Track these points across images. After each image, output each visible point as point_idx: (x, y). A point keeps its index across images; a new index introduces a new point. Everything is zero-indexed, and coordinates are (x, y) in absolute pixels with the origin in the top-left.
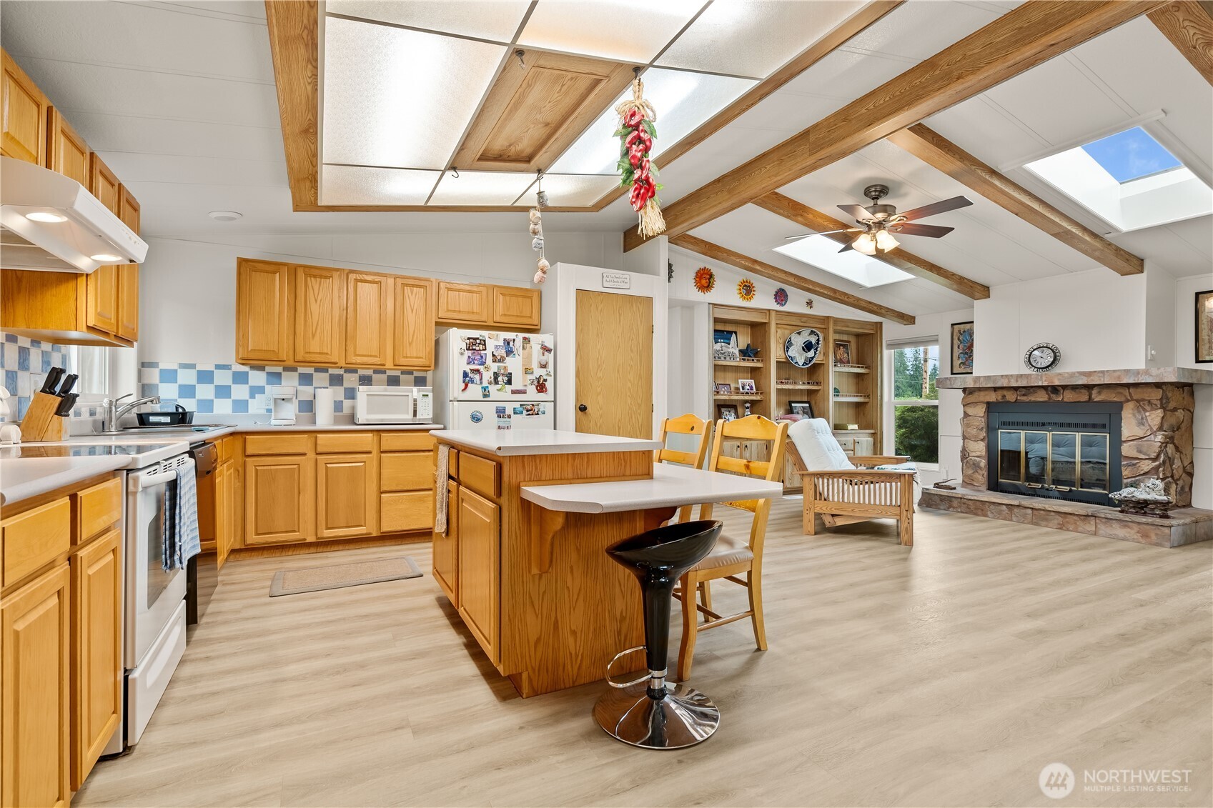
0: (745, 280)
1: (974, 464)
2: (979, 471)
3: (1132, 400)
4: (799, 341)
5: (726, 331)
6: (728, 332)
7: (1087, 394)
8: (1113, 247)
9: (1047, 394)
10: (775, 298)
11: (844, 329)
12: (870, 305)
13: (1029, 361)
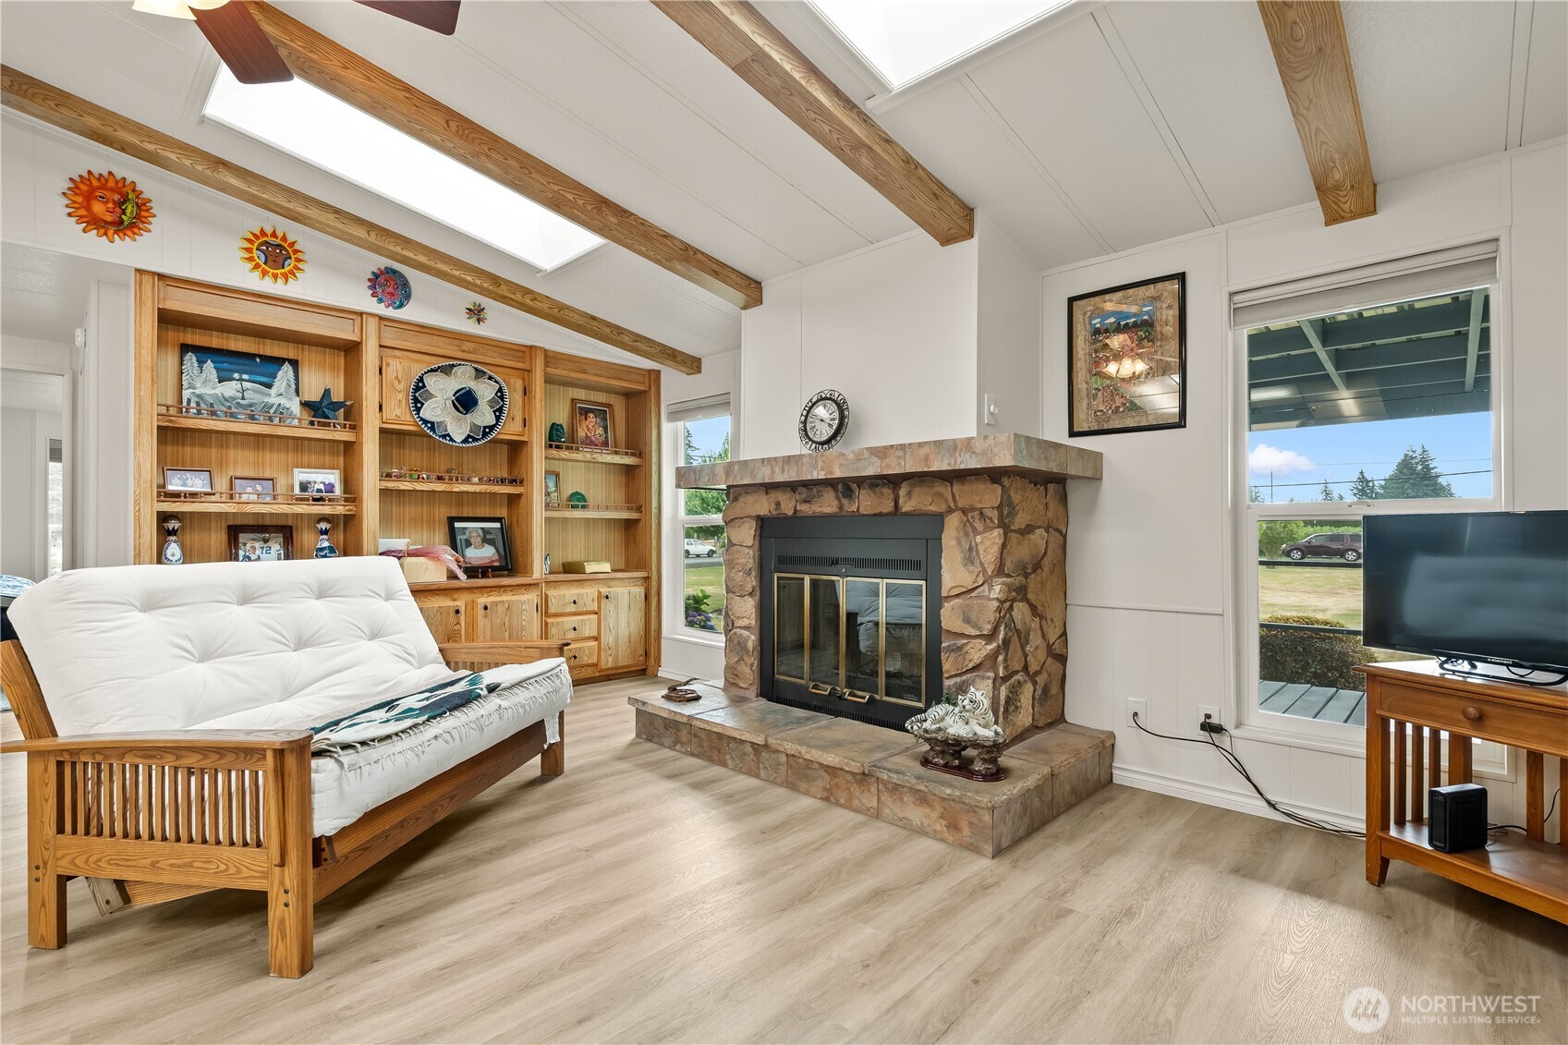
0: (269, 231)
1: (739, 644)
2: (746, 658)
3: (957, 509)
4: (442, 389)
5: (260, 356)
6: (267, 359)
7: (892, 496)
8: (899, 151)
9: (837, 497)
10: (373, 287)
11: (574, 375)
12: (595, 323)
13: (805, 430)
